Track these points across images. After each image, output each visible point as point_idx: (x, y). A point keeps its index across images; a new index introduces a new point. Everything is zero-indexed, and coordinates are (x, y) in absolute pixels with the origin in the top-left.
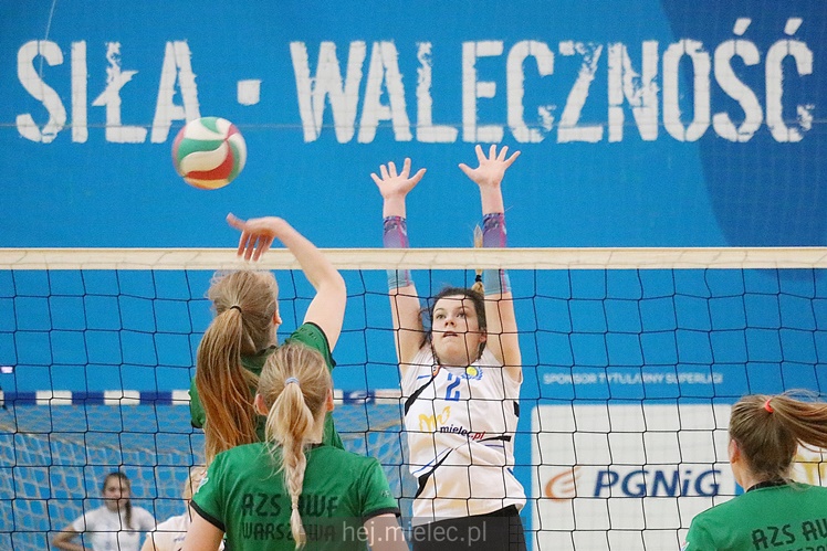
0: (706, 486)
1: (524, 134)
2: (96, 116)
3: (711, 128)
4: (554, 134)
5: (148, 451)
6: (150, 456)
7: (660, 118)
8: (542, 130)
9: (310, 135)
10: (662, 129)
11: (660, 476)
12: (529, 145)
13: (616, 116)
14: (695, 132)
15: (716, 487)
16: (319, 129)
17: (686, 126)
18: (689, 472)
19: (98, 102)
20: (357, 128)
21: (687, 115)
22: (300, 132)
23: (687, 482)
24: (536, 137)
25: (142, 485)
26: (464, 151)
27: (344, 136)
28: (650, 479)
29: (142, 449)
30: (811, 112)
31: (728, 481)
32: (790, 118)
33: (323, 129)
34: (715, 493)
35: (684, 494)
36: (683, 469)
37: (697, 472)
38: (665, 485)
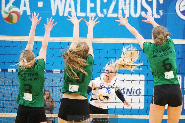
0: (138, 92)
1: (100, 15)
3: (141, 15)
4: (107, 15)
5: (17, 82)
6: (17, 83)
7: (130, 12)
8: (104, 14)
9: (54, 14)
10: (130, 14)
11: (128, 90)
12: (101, 17)
13: (120, 11)
14: (137, 15)
15: (140, 93)
16: (56, 13)
17: (135, 14)
18: (134, 89)
20: (64, 13)
21: (136, 12)
22: (51, 13)
23: (134, 91)
24: (103, 16)
25: (16, 89)
26: (87, 18)
27: (61, 14)
28: (125, 91)
29: (16, 81)
30: (163, 12)
31: (143, 91)
32: (158, 13)
33: (57, 13)
34: (140, 94)
35: (133, 94)
36: (133, 89)
37: (136, 89)
38: (129, 92)
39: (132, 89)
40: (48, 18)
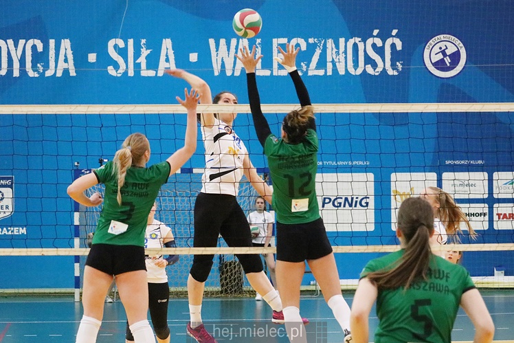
0: (364, 203)
2: (137, 66)
3: (365, 70)
4: (307, 72)
7: (346, 66)
9: (216, 73)
10: (346, 70)
11: (346, 199)
13: (330, 66)
14: (359, 71)
15: (367, 203)
16: (219, 70)
17: (355, 69)
18: (357, 198)
19: (138, 61)
20: (234, 71)
21: (356, 65)
22: (213, 72)
23: (356, 202)
27: (229, 73)
30: (401, 64)
31: (371, 201)
32: (394, 66)
33: (221, 71)
34: (367, 206)
35: (356, 206)
36: (355, 197)
37: (360, 198)
38: (349, 203)
39: (352, 199)
40: (186, 89)
